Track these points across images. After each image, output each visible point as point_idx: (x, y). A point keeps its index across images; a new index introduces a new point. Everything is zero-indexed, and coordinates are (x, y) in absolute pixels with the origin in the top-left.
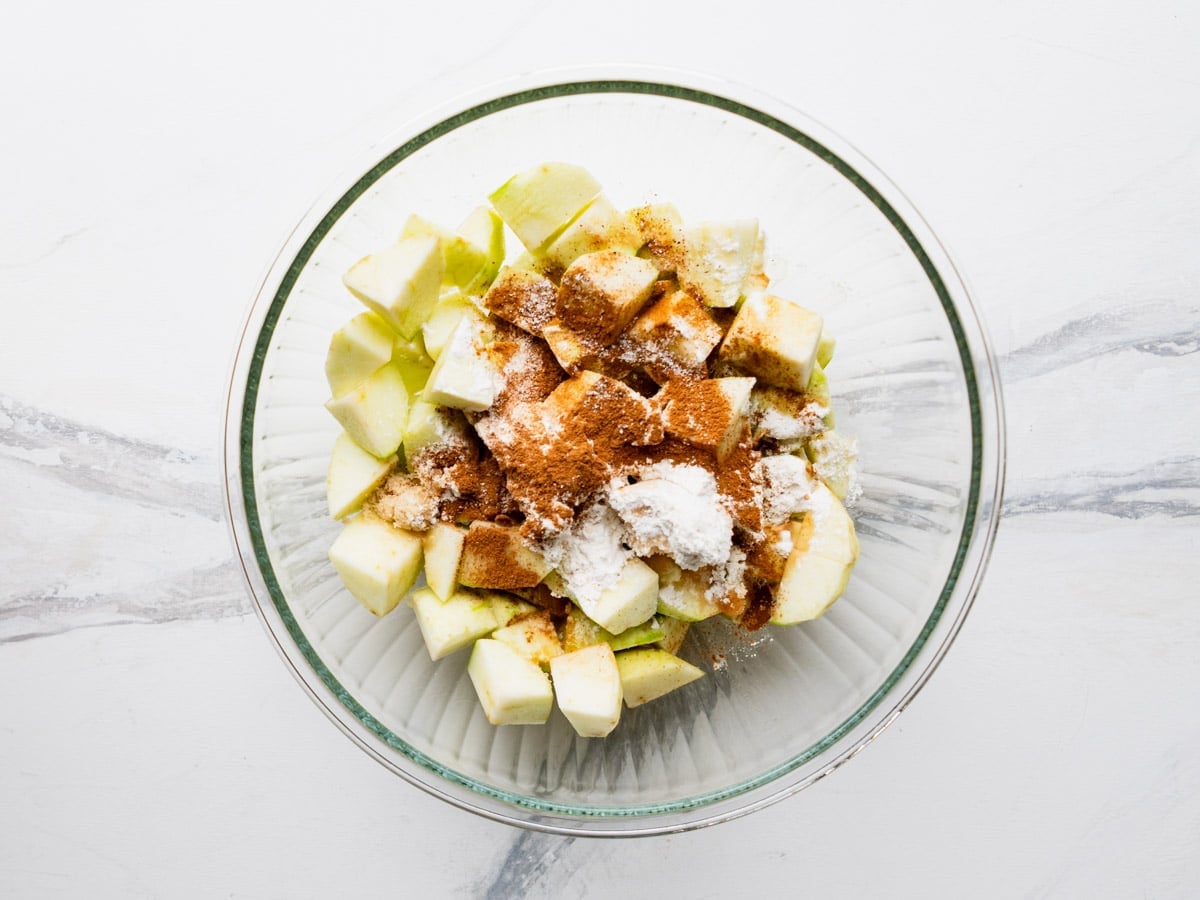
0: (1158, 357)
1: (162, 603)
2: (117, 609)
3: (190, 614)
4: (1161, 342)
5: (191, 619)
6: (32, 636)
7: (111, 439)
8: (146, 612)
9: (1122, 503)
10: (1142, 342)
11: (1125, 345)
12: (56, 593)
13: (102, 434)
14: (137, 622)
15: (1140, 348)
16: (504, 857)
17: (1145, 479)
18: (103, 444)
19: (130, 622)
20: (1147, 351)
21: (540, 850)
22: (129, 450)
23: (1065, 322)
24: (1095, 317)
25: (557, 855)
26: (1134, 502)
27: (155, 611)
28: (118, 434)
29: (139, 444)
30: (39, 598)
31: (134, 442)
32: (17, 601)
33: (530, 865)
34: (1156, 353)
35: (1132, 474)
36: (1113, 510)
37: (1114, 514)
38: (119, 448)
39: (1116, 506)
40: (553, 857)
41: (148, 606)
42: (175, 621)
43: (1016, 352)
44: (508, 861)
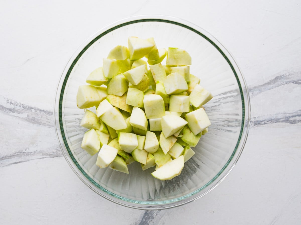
0: (298, 85)
1: (54, 153)
2: (42, 154)
3: (61, 155)
4: (298, 81)
5: (61, 156)
6: (19, 162)
7: (40, 111)
8: (50, 155)
9: (291, 120)
10: (294, 81)
11: (290, 82)
12: (26, 151)
13: (38, 109)
14: (47, 158)
15: (293, 83)
16: (143, 215)
17: (296, 114)
18: (38, 112)
19: (45, 158)
20: (295, 83)
21: (152, 213)
22: (45, 113)
23: (276, 77)
24: (283, 75)
25: (157, 214)
26: (294, 120)
27: (52, 155)
28: (42, 109)
29: (48, 112)
30: (21, 152)
31: (46, 111)
32: (15, 153)
33: (150, 217)
34: (297, 84)
35: (293, 113)
36: (289, 122)
37: (290, 123)
38: (42, 113)
39: (290, 121)
40: (155, 215)
41: (50, 153)
42: (58, 157)
43: (265, 84)
44: (144, 216)
